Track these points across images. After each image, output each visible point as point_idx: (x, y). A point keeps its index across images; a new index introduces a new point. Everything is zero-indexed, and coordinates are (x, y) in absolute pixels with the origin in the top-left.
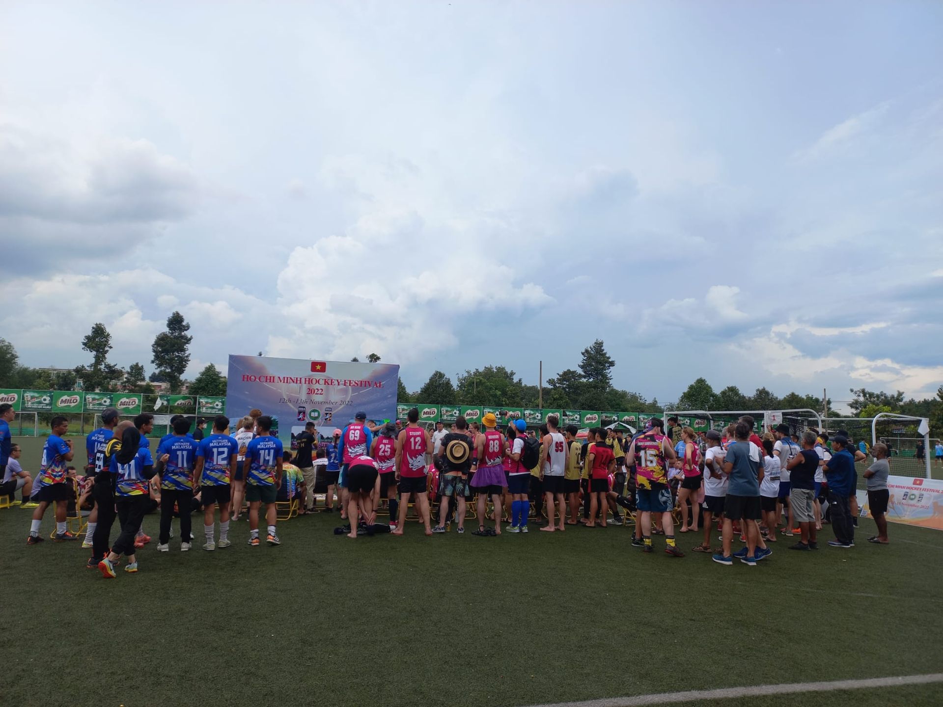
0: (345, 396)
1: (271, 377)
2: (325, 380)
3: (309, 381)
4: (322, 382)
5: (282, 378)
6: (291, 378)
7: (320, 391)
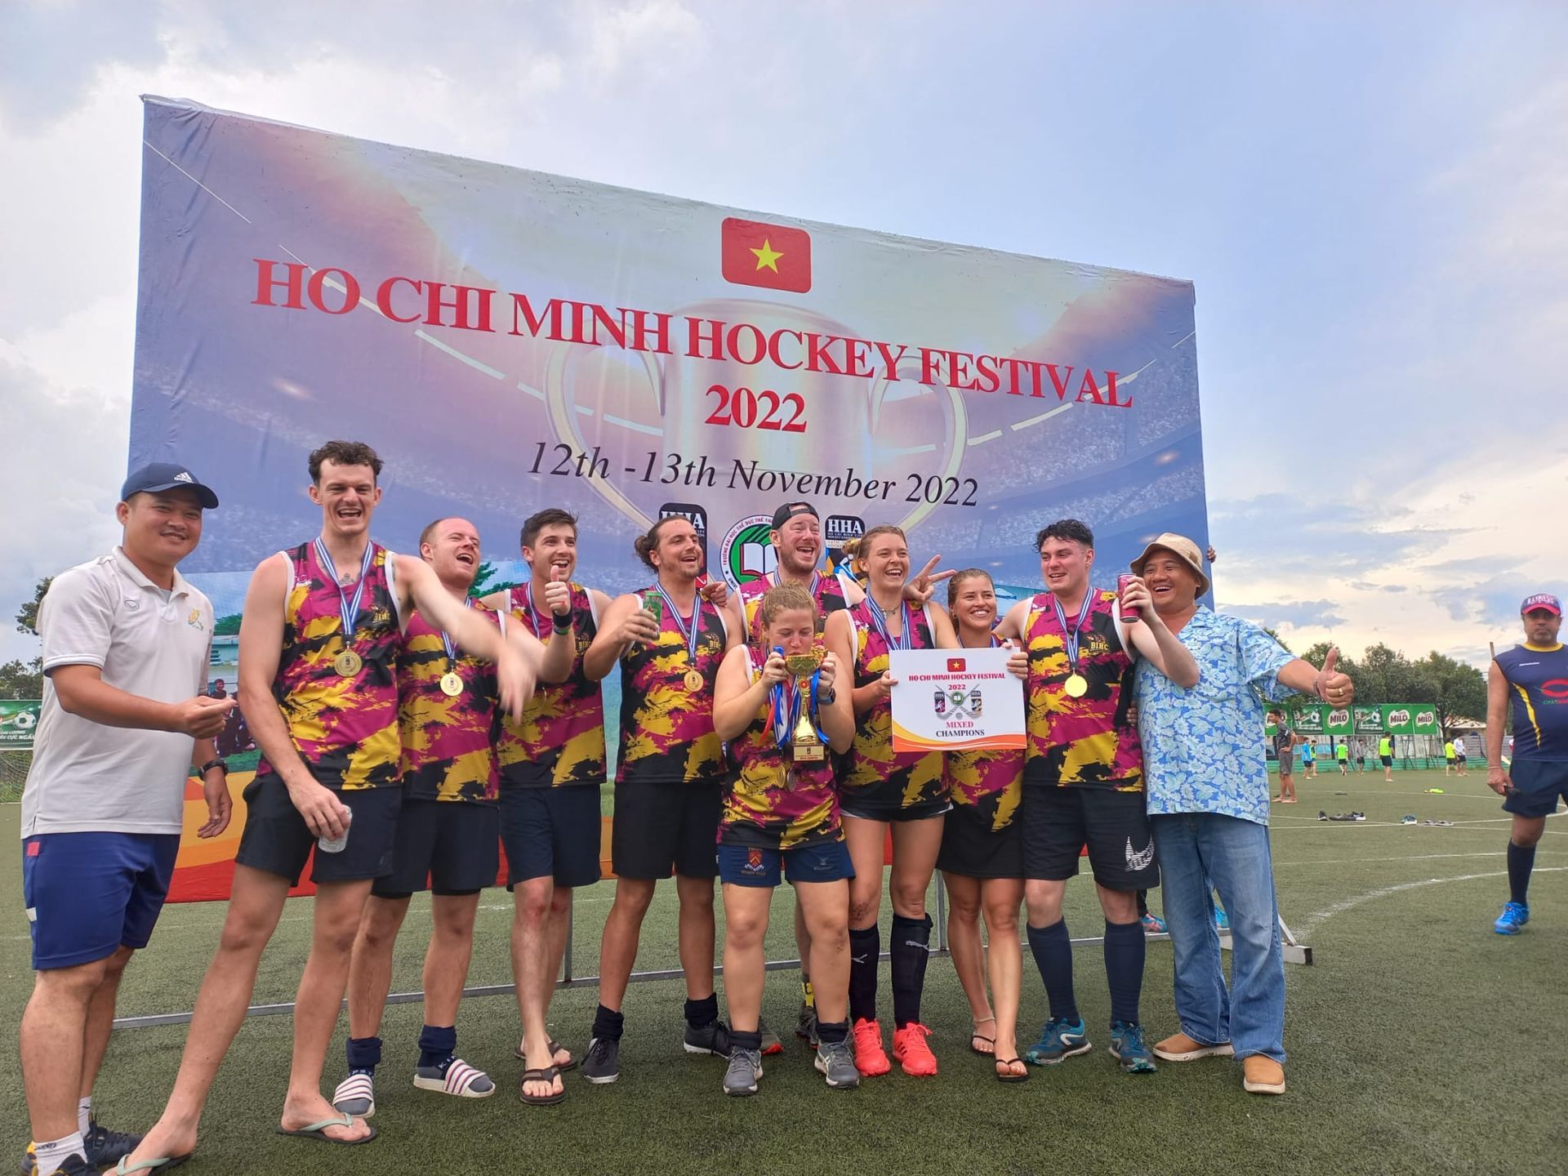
0: (933, 447)
1: (462, 293)
2: (813, 339)
3: (716, 339)
4: (793, 351)
5: (538, 309)
6: (599, 311)
7: (786, 411)
